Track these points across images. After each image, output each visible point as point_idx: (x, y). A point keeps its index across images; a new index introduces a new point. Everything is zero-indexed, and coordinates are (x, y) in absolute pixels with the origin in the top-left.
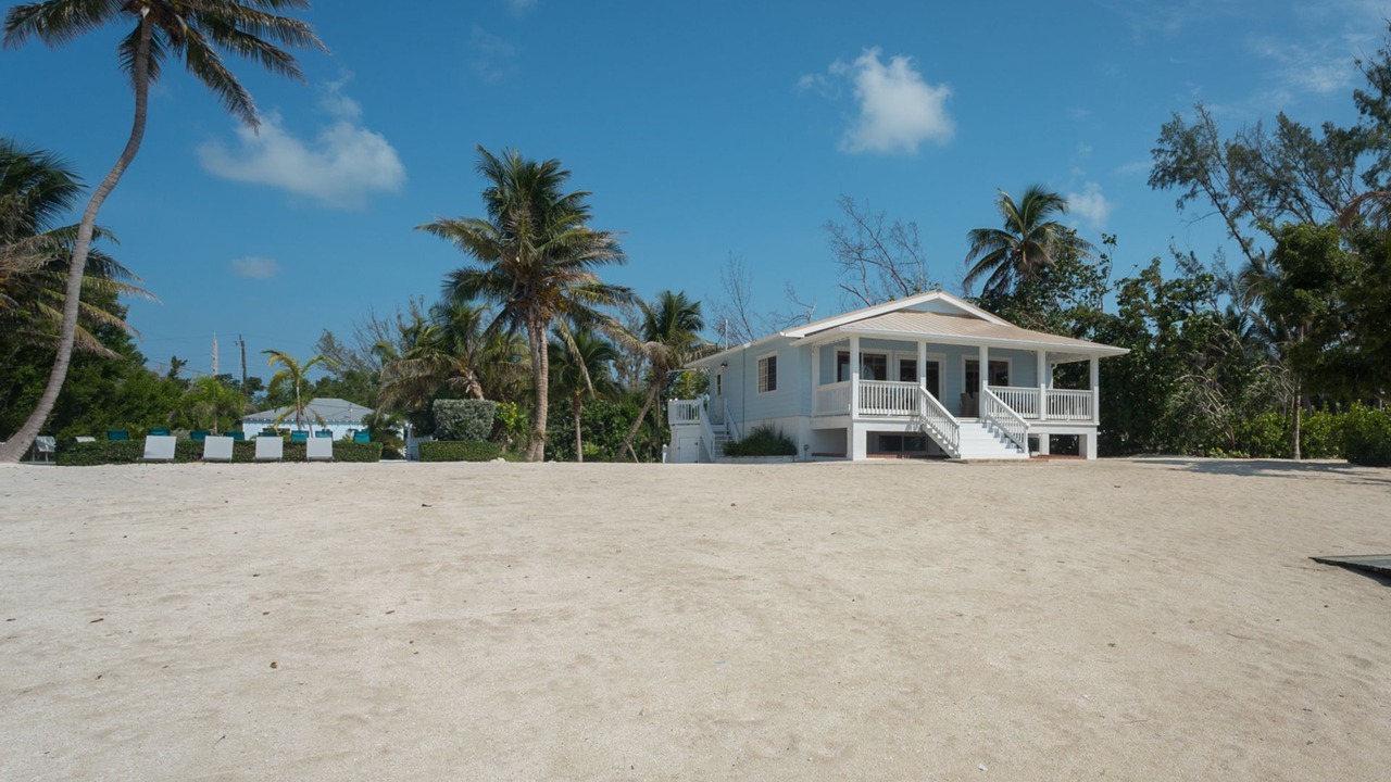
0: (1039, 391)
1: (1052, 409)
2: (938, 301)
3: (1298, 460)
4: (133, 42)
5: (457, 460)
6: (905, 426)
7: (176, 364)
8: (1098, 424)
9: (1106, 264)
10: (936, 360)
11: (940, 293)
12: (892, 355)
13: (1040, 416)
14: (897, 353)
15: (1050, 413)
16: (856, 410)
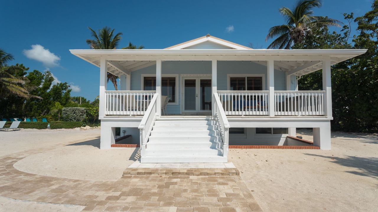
0: (269, 93)
1: (280, 107)
9: (347, 30)
10: (194, 79)
11: (209, 37)
12: (179, 77)
13: (269, 113)
14: (182, 75)
15: (280, 110)
16: (103, 110)
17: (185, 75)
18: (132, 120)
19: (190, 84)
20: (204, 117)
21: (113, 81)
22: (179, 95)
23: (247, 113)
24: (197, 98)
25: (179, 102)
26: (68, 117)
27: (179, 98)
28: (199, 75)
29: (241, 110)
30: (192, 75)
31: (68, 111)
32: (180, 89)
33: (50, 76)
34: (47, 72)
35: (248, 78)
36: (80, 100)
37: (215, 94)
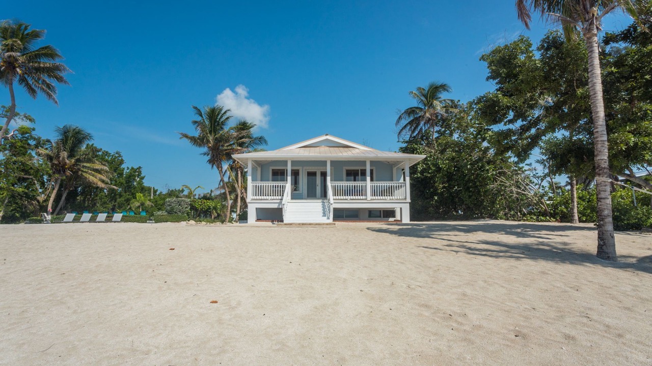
0: (366, 183)
1: (374, 193)
2: (327, 140)
3: (577, 224)
5: (166, 222)
6: (278, 204)
8: (410, 201)
10: (315, 171)
11: (327, 136)
12: (303, 170)
13: (367, 198)
14: (305, 168)
15: (375, 196)
16: (250, 197)
17: (307, 168)
18: (270, 203)
19: (311, 174)
20: (321, 201)
21: (218, 168)
22: (303, 185)
23: (352, 197)
24: (317, 187)
25: (303, 190)
26: (172, 209)
27: (303, 188)
28: (319, 168)
29: (347, 195)
30: (313, 168)
31: (172, 202)
32: (303, 180)
33: (120, 158)
34: (117, 153)
35: (361, 170)
36: (151, 191)
37: (329, 184)
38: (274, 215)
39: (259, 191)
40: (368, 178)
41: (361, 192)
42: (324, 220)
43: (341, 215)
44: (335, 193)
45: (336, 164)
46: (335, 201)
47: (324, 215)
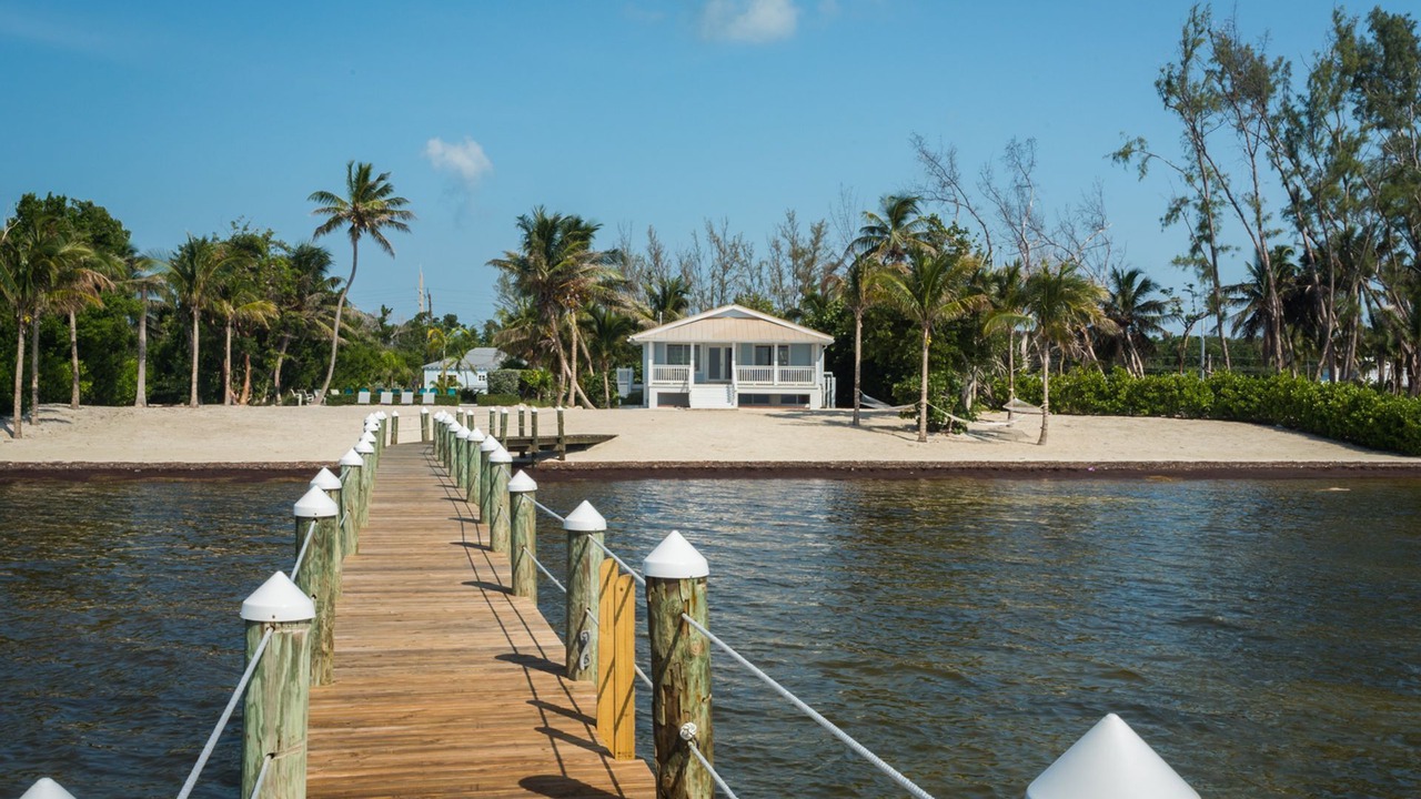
0: (773, 368)
1: (784, 378)
2: (733, 310)
4: (352, 229)
6: (682, 389)
7: (385, 312)
13: (775, 383)
15: (784, 381)
16: (651, 380)
18: (673, 387)
20: (725, 385)
22: (706, 369)
23: (757, 382)
24: (722, 371)
27: (704, 367)
29: (753, 380)
37: (734, 368)
38: (681, 400)
39: (659, 375)
40: (776, 363)
41: (768, 375)
42: (729, 406)
43: (745, 400)
44: (741, 378)
45: (744, 347)
46: (740, 386)
47: (729, 401)
